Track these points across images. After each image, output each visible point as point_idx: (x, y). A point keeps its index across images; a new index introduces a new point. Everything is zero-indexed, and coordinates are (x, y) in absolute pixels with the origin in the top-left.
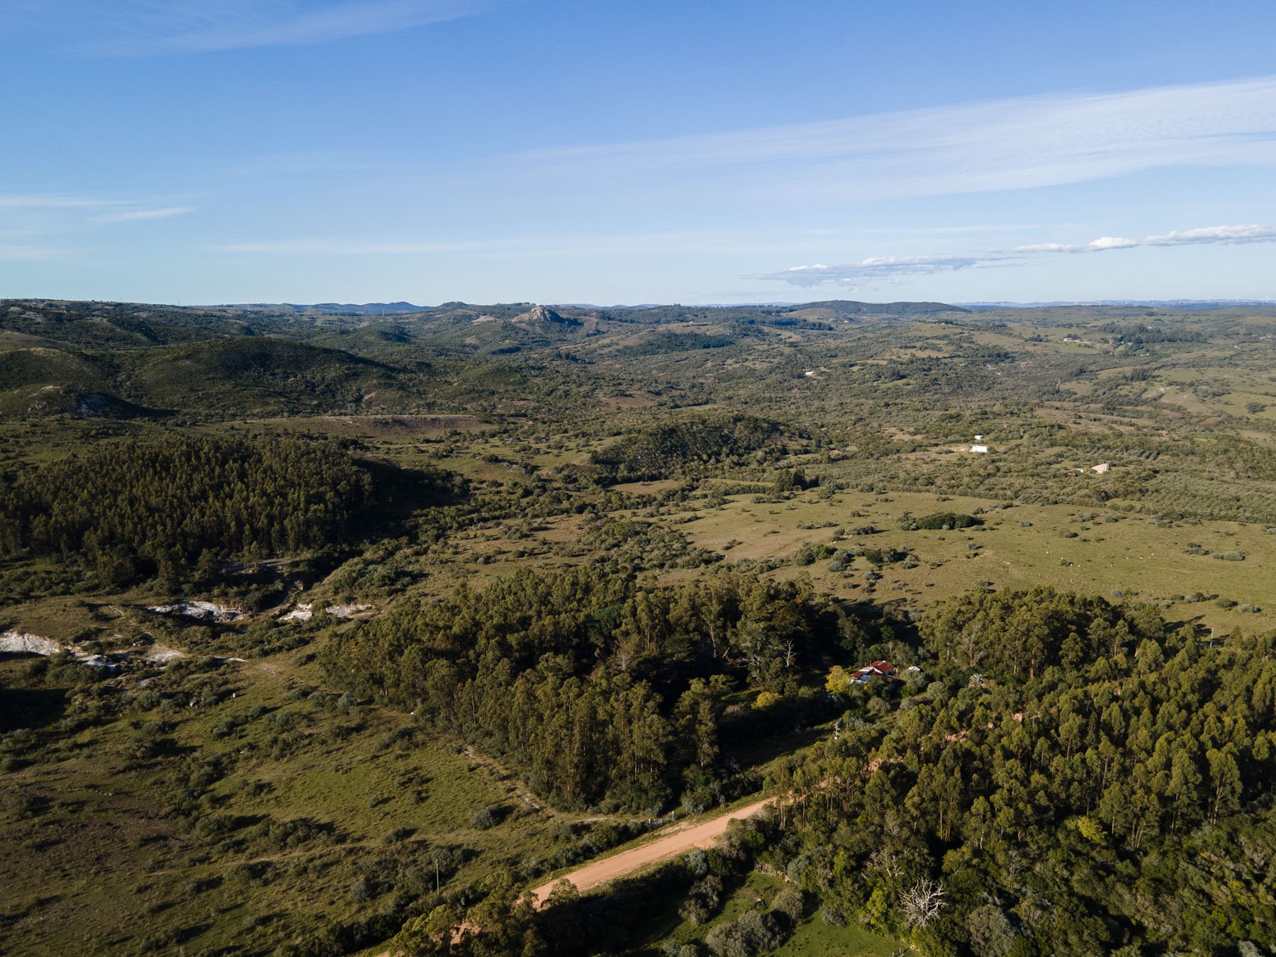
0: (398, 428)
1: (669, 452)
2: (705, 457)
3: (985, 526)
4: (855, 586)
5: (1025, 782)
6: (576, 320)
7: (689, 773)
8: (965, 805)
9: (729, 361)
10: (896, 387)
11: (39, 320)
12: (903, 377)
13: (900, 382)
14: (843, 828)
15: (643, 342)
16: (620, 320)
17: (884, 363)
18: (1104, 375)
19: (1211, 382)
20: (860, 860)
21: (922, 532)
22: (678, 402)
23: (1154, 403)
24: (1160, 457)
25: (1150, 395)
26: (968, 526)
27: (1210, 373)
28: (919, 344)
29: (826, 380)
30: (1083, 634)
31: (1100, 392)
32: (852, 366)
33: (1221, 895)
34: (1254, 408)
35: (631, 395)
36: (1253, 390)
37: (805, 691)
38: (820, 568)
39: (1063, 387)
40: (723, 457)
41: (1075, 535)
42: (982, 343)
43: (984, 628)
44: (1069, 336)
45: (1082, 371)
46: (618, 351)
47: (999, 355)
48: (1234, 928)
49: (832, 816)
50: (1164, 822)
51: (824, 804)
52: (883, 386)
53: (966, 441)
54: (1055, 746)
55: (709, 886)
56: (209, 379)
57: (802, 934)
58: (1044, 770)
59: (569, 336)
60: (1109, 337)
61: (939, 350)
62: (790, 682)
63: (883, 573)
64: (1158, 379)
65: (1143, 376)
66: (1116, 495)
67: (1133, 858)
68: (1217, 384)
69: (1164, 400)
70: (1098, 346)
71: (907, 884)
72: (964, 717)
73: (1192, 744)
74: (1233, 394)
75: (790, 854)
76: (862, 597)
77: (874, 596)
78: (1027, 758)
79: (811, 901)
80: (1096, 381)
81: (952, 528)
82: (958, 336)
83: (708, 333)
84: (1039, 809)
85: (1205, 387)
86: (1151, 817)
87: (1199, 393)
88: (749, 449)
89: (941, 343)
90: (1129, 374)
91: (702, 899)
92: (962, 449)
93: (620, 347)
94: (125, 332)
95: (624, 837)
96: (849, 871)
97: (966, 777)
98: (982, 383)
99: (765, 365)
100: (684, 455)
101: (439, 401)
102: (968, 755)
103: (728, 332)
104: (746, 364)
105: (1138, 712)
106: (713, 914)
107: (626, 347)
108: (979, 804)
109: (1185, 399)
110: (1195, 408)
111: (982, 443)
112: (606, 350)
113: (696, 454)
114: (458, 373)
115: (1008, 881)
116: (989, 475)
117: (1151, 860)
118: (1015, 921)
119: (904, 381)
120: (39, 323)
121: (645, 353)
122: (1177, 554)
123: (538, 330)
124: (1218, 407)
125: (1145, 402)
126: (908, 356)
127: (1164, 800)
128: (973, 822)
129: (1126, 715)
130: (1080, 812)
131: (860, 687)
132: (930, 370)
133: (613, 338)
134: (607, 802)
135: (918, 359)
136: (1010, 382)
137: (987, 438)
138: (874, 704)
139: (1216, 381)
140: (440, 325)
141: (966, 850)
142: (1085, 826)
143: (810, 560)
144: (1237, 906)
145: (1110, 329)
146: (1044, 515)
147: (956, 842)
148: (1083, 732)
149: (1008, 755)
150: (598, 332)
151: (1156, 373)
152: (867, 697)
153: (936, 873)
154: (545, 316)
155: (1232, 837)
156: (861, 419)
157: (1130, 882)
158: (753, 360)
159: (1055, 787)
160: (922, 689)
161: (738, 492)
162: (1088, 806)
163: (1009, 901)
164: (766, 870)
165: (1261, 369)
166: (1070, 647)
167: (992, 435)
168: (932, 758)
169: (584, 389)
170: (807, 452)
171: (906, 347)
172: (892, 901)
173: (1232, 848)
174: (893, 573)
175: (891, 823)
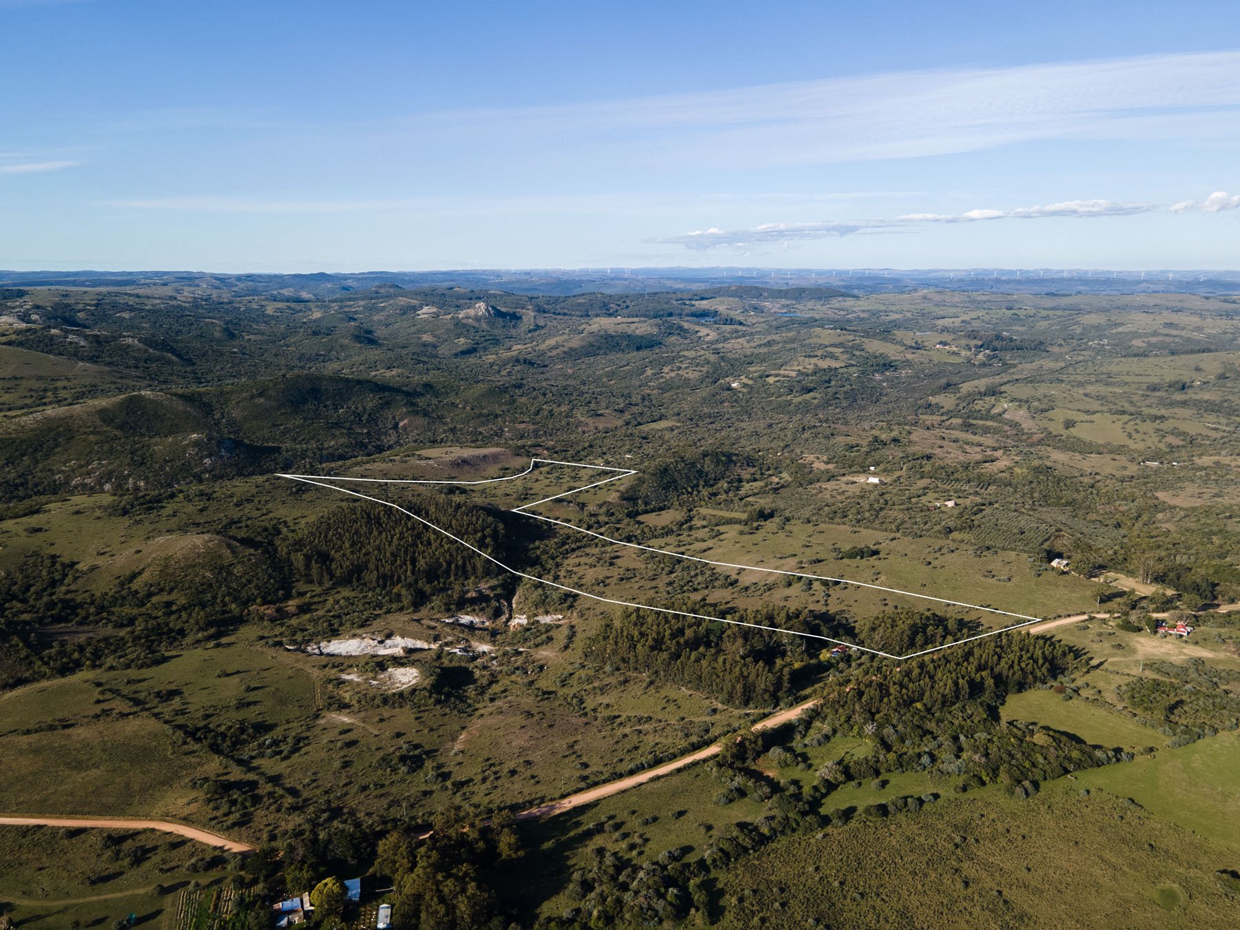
0: (466, 468)
1: (666, 488)
2: (690, 490)
3: (881, 556)
4: (818, 602)
5: (900, 692)
6: (514, 313)
7: (780, 694)
8: (881, 701)
9: (666, 369)
10: (806, 402)
11: (82, 343)
12: (810, 391)
13: (808, 396)
14: (841, 710)
15: (584, 343)
16: (554, 313)
17: (793, 374)
18: (966, 387)
19: (1042, 398)
20: (849, 719)
21: (845, 561)
22: (639, 419)
23: (999, 418)
24: (990, 488)
25: (995, 411)
26: (871, 556)
27: (1043, 389)
28: (819, 353)
29: (749, 393)
30: (924, 632)
31: (961, 407)
32: (768, 376)
33: (956, 722)
34: (1069, 424)
35: (602, 415)
36: (1070, 406)
37: (813, 661)
38: (796, 589)
39: (933, 400)
40: (701, 488)
41: (930, 563)
42: (871, 351)
43: (885, 631)
44: (941, 343)
45: (948, 385)
46: (565, 353)
47: (884, 365)
48: (958, 731)
49: (837, 707)
50: (944, 703)
51: (834, 702)
52: (796, 400)
53: (864, 472)
54: (910, 680)
55: (801, 728)
56: (282, 414)
57: (833, 740)
58: (907, 689)
59: (513, 332)
60: (973, 343)
61: (837, 359)
62: (806, 657)
63: (830, 593)
64: (1004, 395)
65: (993, 392)
66: (956, 529)
67: (933, 715)
68: (1046, 400)
69: (1006, 416)
70: (963, 353)
71: (865, 724)
72: (879, 669)
73: (955, 678)
74: (1056, 410)
75: (825, 718)
76: (824, 609)
77: (829, 608)
78: (901, 685)
79: (835, 731)
80: (958, 395)
81: (862, 558)
82: (851, 344)
83: (638, 332)
84: (905, 701)
85: (1036, 404)
86: (939, 702)
87: (1032, 409)
88: (716, 480)
89: (837, 351)
90: (982, 390)
91: (800, 732)
92: (861, 479)
93: (566, 349)
94: (157, 353)
95: (765, 716)
96: (846, 722)
97: (881, 692)
98: (871, 396)
99: (697, 374)
100: (676, 488)
101: (458, 426)
102: (881, 684)
103: (655, 331)
104: (681, 372)
105: (939, 666)
106: (805, 736)
107: (571, 349)
108: (886, 700)
109: (1020, 415)
110: (1028, 425)
111: (875, 474)
112: (554, 353)
113: (684, 488)
114: (457, 394)
115: (895, 722)
116: (881, 509)
117: (937, 714)
118: (896, 731)
119: (812, 394)
120: (83, 347)
121: (588, 355)
122: (979, 577)
123: (484, 326)
124: (1044, 423)
125: (992, 418)
126: (812, 367)
127: (944, 696)
128: (884, 706)
129: (935, 668)
130: (918, 701)
131: (835, 658)
132: (829, 381)
133: (557, 339)
134: (751, 705)
135: (820, 370)
136: (894, 394)
137: (879, 468)
138: (841, 665)
139: (1045, 396)
140: (388, 316)
141: (882, 714)
142: (919, 705)
143: (789, 585)
144: (960, 725)
145: (973, 335)
146: (913, 546)
147: (878, 712)
148: (920, 674)
149: (895, 684)
150: (538, 327)
151: (1003, 388)
152: (838, 663)
153: (873, 720)
154: (489, 312)
155: (964, 707)
156: (787, 446)
157: (930, 720)
158: (686, 368)
159: (910, 693)
160: (860, 658)
161: (724, 524)
162: (920, 699)
163: (894, 727)
164: (817, 724)
165: (1081, 384)
166: (919, 639)
167: (882, 467)
168: (869, 685)
169: (564, 408)
170: (755, 480)
171: (810, 356)
172: (861, 728)
173: (963, 709)
174: (835, 593)
175: (857, 707)
